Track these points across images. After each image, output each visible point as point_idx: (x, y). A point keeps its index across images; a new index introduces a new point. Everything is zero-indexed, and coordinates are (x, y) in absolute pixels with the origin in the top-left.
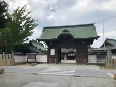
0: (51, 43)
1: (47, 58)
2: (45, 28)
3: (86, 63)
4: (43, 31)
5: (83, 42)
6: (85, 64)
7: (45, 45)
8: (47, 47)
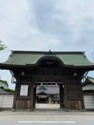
0: (23, 74)
3: (80, 108)
4: (11, 56)
6: (79, 110)
7: (13, 76)
8: (15, 80)
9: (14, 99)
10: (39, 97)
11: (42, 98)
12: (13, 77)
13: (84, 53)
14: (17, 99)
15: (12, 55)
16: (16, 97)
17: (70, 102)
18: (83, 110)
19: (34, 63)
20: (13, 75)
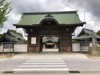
1: (27, 47)
2: (25, 14)
4: (23, 17)
5: (68, 29)
6: (69, 52)
7: (25, 32)
8: (27, 35)
9: (28, 47)
11: (50, 45)
12: (25, 33)
13: (77, 12)
14: (29, 47)
15: (22, 16)
16: (28, 45)
17: (63, 48)
18: (71, 52)
19: (38, 23)
20: (25, 31)
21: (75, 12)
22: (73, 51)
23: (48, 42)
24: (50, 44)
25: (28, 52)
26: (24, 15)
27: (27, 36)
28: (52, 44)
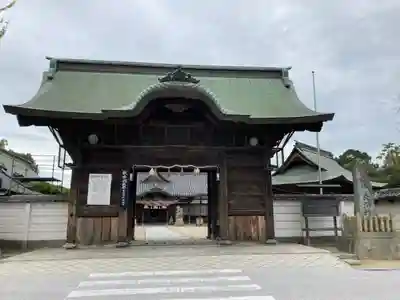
0: (93, 138)
2: (61, 65)
4: (50, 78)
7: (61, 146)
9: (71, 215)
10: (146, 207)
11: (156, 207)
12: (63, 150)
13: (287, 74)
14: (78, 216)
15: (50, 75)
17: (236, 220)
18: (269, 241)
20: (62, 143)
21: (278, 74)
22: (278, 233)
23: (150, 196)
24: (157, 204)
25: (73, 240)
26: (57, 70)
27: (69, 165)
28: (165, 204)
